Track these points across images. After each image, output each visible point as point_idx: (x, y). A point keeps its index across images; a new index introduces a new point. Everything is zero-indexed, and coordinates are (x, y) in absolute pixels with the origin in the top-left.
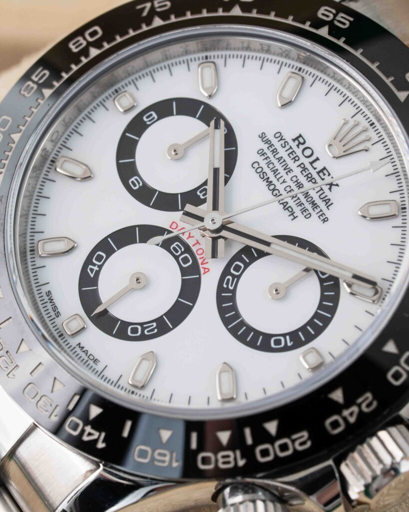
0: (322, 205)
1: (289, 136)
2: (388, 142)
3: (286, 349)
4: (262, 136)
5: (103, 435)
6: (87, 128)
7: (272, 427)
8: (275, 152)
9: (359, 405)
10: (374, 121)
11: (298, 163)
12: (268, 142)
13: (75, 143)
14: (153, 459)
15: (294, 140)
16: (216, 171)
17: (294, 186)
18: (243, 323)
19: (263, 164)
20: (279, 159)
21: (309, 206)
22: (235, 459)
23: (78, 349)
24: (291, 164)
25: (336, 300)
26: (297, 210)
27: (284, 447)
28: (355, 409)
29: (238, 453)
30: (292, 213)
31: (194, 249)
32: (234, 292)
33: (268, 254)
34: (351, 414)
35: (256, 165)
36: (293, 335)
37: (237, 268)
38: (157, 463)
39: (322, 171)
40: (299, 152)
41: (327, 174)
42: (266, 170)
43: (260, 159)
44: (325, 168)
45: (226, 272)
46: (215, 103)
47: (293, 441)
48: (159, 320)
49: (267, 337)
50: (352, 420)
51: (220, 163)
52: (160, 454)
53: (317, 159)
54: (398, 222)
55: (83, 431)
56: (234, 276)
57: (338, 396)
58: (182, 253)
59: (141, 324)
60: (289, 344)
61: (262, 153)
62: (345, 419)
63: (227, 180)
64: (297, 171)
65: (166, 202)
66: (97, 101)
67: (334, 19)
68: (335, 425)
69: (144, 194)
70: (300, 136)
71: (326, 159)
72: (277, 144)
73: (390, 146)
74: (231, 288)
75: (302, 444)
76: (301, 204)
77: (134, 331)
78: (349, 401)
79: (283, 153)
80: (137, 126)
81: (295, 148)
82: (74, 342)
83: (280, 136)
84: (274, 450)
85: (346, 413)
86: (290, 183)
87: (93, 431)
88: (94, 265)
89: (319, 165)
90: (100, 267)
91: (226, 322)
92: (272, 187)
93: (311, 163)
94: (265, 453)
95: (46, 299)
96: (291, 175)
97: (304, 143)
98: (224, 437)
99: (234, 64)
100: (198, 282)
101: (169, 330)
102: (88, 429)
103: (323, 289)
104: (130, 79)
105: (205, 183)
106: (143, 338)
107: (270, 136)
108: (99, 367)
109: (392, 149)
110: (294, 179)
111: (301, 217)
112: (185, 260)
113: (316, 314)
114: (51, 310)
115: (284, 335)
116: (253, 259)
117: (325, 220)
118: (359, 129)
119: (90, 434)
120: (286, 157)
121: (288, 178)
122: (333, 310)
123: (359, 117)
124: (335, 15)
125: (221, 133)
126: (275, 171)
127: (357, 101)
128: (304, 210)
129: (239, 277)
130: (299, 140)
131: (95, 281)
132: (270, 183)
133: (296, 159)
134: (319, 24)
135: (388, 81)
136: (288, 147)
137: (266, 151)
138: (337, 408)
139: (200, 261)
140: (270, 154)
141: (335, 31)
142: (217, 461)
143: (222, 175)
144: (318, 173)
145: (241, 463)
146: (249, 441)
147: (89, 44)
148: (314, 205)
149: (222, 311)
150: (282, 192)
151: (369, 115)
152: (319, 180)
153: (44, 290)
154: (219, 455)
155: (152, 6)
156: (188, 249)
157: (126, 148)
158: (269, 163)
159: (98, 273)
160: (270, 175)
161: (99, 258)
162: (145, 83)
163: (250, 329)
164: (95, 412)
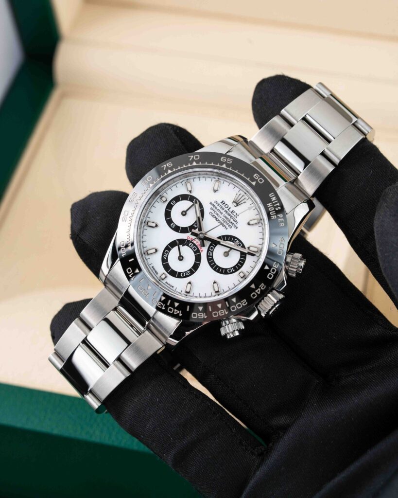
0: (235, 223)
1: (219, 202)
2: (252, 199)
3: (233, 272)
4: (211, 203)
5: (181, 311)
6: (153, 209)
7: (234, 300)
8: (216, 208)
9: (260, 288)
10: (246, 192)
12: (213, 205)
13: (150, 215)
14: (198, 316)
15: (221, 203)
16: (199, 218)
17: (224, 218)
18: (217, 266)
19: (213, 212)
20: (218, 210)
21: (230, 224)
22: (224, 312)
23: (166, 284)
24: (222, 211)
26: (227, 226)
27: (239, 306)
28: (259, 289)
29: (225, 310)
31: (197, 244)
32: (212, 256)
34: (258, 291)
35: (211, 213)
36: (234, 267)
37: (212, 248)
38: (199, 318)
40: (224, 206)
41: (234, 212)
42: (214, 214)
43: (212, 211)
45: (208, 250)
46: (193, 194)
47: (242, 303)
48: (190, 270)
49: (226, 269)
50: (259, 293)
51: (199, 215)
52: (200, 315)
53: (230, 208)
54: (260, 225)
55: (174, 311)
56: (211, 251)
57: (253, 286)
58: (193, 246)
59: (185, 272)
60: (234, 271)
61: (212, 209)
62: (257, 293)
63: (202, 219)
64: (224, 213)
65: (184, 230)
66: (155, 200)
67: (226, 161)
68: (254, 295)
69: (177, 229)
71: (233, 208)
72: (216, 205)
75: (244, 303)
76: (228, 224)
77: (183, 275)
78: (257, 287)
79: (218, 208)
80: (170, 207)
81: (222, 205)
82: (164, 281)
83: (216, 202)
84: (236, 307)
85: (257, 291)
88: (165, 255)
90: (168, 255)
91: (212, 267)
92: (217, 220)
93: (228, 210)
94: (233, 308)
95: (152, 269)
96: (223, 215)
97: (225, 203)
98: (220, 306)
99: (197, 180)
100: (200, 255)
101: (194, 272)
102: (175, 310)
104: (164, 191)
105: (196, 222)
106: (186, 276)
107: (213, 203)
108: (174, 289)
109: (253, 201)
111: (229, 228)
112: (194, 249)
113: (240, 259)
114: (154, 272)
115: (231, 268)
117: (236, 228)
119: (176, 312)
120: (220, 209)
122: (245, 257)
123: (241, 192)
124: (227, 159)
125: (197, 205)
126: (217, 214)
127: (239, 187)
128: (229, 226)
129: (213, 251)
130: (223, 202)
131: (167, 260)
132: (216, 218)
133: (223, 209)
134: (222, 163)
135: (248, 179)
136: (220, 205)
138: (254, 290)
139: (199, 248)
140: (214, 209)
141: (228, 165)
142: (219, 314)
143: (201, 218)
144: (231, 212)
145: (226, 313)
146: (228, 305)
148: (232, 223)
149: (210, 263)
150: (222, 221)
151: (244, 190)
152: (232, 215)
153: (151, 266)
154: (219, 312)
155: (166, 166)
156: (195, 245)
157: (168, 214)
158: (215, 212)
159: (167, 258)
160: (216, 216)
161: (167, 252)
162: (169, 191)
163: (220, 268)
164: (176, 304)
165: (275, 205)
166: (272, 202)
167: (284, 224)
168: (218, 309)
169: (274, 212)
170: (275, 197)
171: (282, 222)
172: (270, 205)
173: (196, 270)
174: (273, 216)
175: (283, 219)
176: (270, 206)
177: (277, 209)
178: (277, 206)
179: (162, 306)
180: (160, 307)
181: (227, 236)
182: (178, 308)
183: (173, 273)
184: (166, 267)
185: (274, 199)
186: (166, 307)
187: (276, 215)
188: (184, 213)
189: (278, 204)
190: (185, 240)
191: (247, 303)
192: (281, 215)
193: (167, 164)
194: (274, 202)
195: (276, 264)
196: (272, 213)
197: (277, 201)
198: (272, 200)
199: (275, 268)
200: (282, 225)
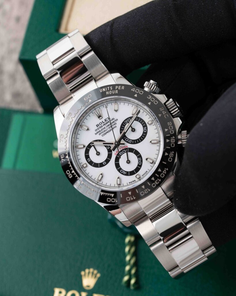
0: (113, 120)
1: (96, 128)
3: (147, 129)
4: (96, 134)
5: (165, 169)
6: (90, 175)
7: (166, 130)
8: (100, 131)
9: (162, 111)
11: (103, 126)
12: (97, 133)
13: (93, 177)
14: (171, 157)
17: (109, 127)
18: (140, 138)
19: (102, 134)
20: (102, 130)
22: (173, 139)
23: (143, 176)
24: (103, 127)
27: (171, 128)
29: (171, 138)
30: (115, 127)
31: (122, 149)
32: (132, 140)
34: (164, 113)
35: (103, 135)
36: (144, 127)
37: (127, 140)
38: (173, 157)
39: (105, 121)
40: (100, 126)
42: (104, 133)
43: (101, 134)
45: (128, 142)
46: (86, 145)
47: (170, 126)
48: (138, 157)
49: (144, 133)
51: (102, 143)
52: (171, 156)
53: (102, 121)
55: (164, 173)
56: (129, 140)
57: (160, 115)
58: (122, 152)
59: (139, 161)
63: (105, 141)
64: (105, 126)
65: (110, 156)
66: (84, 172)
68: (166, 116)
69: (107, 161)
70: (96, 125)
72: (98, 131)
74: (131, 141)
77: (140, 163)
78: (161, 113)
79: (100, 129)
80: (91, 163)
81: (99, 126)
83: (96, 130)
84: (171, 130)
86: (108, 128)
87: (164, 171)
88: (123, 172)
89: (104, 121)
90: (124, 171)
91: (139, 142)
93: (103, 123)
94: (172, 132)
95: (131, 183)
96: (106, 127)
97: (98, 124)
98: (168, 141)
99: (78, 140)
100: (130, 149)
101: (140, 155)
102: (163, 172)
105: (105, 146)
106: (142, 161)
107: (96, 132)
108: (148, 171)
111: (116, 125)
113: (139, 122)
114: (134, 182)
115: (144, 129)
116: (125, 136)
117: (117, 120)
119: (165, 172)
120: (101, 129)
121: (106, 128)
123: (93, 112)
125: (95, 143)
126: (104, 131)
128: (114, 124)
131: (127, 172)
132: (107, 132)
133: (102, 126)
137: (99, 133)
138: (163, 115)
139: (125, 148)
140: (100, 132)
142: (173, 143)
146: (169, 135)
147: (71, 173)
148: (113, 122)
149: (137, 143)
150: (110, 129)
152: (107, 121)
153: (129, 184)
154: (172, 142)
155: (62, 159)
156: (121, 151)
157: (96, 165)
158: (102, 132)
159: (126, 172)
160: (105, 132)
161: (122, 171)
162: (81, 161)
163: (141, 137)
164: (160, 170)
165: (109, 90)
166: (106, 91)
167: (123, 87)
168: (170, 142)
169: (113, 91)
170: (103, 89)
171: (121, 87)
172: (107, 93)
173: (139, 153)
174: (116, 92)
175: (119, 86)
176: (108, 93)
177: (112, 89)
178: (110, 88)
179: (158, 181)
180: (159, 182)
181: (121, 127)
182: (162, 170)
183: (137, 169)
184: (132, 173)
185: (104, 90)
186: (160, 178)
187: (115, 90)
188: (98, 154)
189: (108, 88)
190: (116, 156)
191: (170, 122)
192: (117, 87)
193: (62, 158)
194: (106, 90)
195: (148, 97)
196: (113, 92)
197: (106, 88)
198: (105, 90)
199: (151, 98)
200: (123, 88)
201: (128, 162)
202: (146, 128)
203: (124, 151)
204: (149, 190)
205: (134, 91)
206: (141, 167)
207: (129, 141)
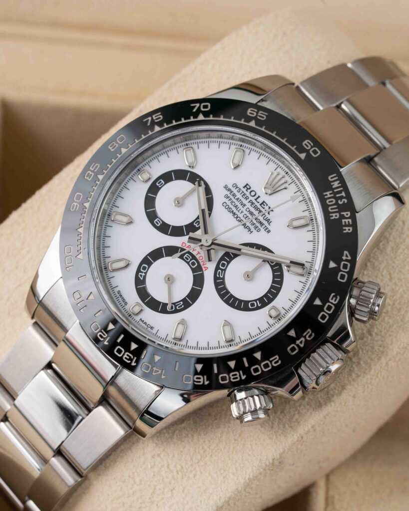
0: (265, 223)
1: (241, 186)
2: (298, 182)
3: (258, 308)
4: (226, 187)
5: (164, 371)
6: (125, 194)
7: (258, 355)
8: (234, 195)
9: (305, 337)
10: (288, 171)
11: (248, 200)
12: (229, 190)
13: (119, 202)
14: (194, 381)
15: (244, 187)
16: (203, 211)
17: (248, 214)
18: (232, 296)
19: (229, 203)
20: (237, 199)
21: (258, 225)
22: (240, 376)
23: (141, 322)
24: (245, 202)
25: (281, 276)
26: (252, 228)
27: (266, 366)
28: (303, 339)
29: (241, 372)
30: (249, 230)
31: (197, 257)
32: (224, 279)
33: (239, 255)
34: (301, 342)
35: (225, 204)
36: (261, 299)
37: (223, 265)
38: (196, 383)
39: (262, 203)
40: (248, 194)
41: (266, 205)
42: (231, 206)
43: (227, 200)
44: (264, 202)
45: (217, 268)
46: (195, 171)
47: (271, 362)
48: (184, 300)
49: (247, 302)
50: (302, 346)
51: (204, 206)
52: (198, 378)
53: (259, 197)
54: (310, 228)
55: (152, 370)
56: (222, 270)
57: (292, 333)
58: (191, 260)
59: (174, 304)
61: (227, 197)
62: (298, 346)
63: (210, 214)
64: (248, 205)
65: (177, 231)
66: (129, 177)
67: (257, 115)
68: (293, 349)
69: (164, 228)
70: (247, 184)
72: (235, 191)
73: (299, 184)
74: (222, 277)
75: (275, 363)
76: (254, 224)
77: (171, 308)
78: (299, 335)
79: (239, 195)
80: (154, 189)
81: (245, 192)
82: (137, 318)
83: (235, 186)
84: (261, 368)
85: (298, 342)
86: (245, 212)
88: (142, 272)
89: (260, 200)
90: (146, 273)
91: (222, 297)
92: (236, 216)
93: (256, 200)
94: (256, 370)
95: (118, 295)
96: (245, 208)
97: (250, 188)
98: (232, 364)
99: (203, 146)
100: (202, 275)
101: (191, 305)
102: (155, 369)
103: (274, 271)
104: (145, 162)
105: (198, 218)
106: (176, 311)
107: (230, 186)
109: (300, 186)
110: (248, 210)
111: (255, 231)
113: (272, 286)
114: (122, 302)
115: (256, 300)
116: (231, 259)
117: (269, 232)
118: (280, 177)
119: (156, 371)
120: (241, 198)
121: (244, 210)
122: (281, 283)
123: (279, 170)
124: (257, 113)
125: (202, 190)
126: (236, 207)
127: (277, 161)
128: (256, 227)
129: (225, 270)
130: (247, 187)
131: (144, 282)
132: (234, 214)
133: (247, 198)
134: (248, 119)
135: (293, 148)
136: (241, 192)
137: (229, 195)
138: (293, 340)
139: (202, 264)
140: (232, 197)
141: (259, 123)
142: (230, 378)
143: (207, 212)
144: (261, 205)
145: (243, 377)
146: (247, 365)
147: (120, 146)
148: (261, 224)
149: (219, 291)
150: (243, 219)
151: (285, 168)
152: (262, 209)
153: (116, 290)
154: (231, 374)
155: (152, 119)
156: (194, 257)
157: (150, 202)
158: (232, 202)
159: (145, 277)
160: (234, 209)
161: (144, 268)
162: (154, 164)
163: (236, 299)
164: (158, 358)
165: (337, 196)
166: (333, 189)
167: (351, 228)
168: (229, 370)
169: (335, 206)
170: (338, 182)
171: (349, 225)
172: (328, 194)
173: (194, 301)
174: (334, 215)
175: (350, 220)
176: (329, 196)
177: (340, 202)
178: (342, 198)
179: (131, 360)
180: (129, 362)
181: (252, 244)
183: (154, 305)
184: (143, 293)
185: (336, 184)
186: (139, 362)
187: (339, 212)
188: (178, 202)
189: (343, 194)
190: (178, 248)
191: (279, 362)
192: (347, 214)
193: (154, 116)
194: (335, 191)
195: (335, 296)
196: (332, 209)
197: (341, 189)
198: (334, 187)
199: (332, 303)
200: (348, 230)
201: (169, 279)
202: (259, 305)
203: (193, 264)
204: (106, 343)
205: (344, 258)
206: (161, 312)
207: (219, 271)
